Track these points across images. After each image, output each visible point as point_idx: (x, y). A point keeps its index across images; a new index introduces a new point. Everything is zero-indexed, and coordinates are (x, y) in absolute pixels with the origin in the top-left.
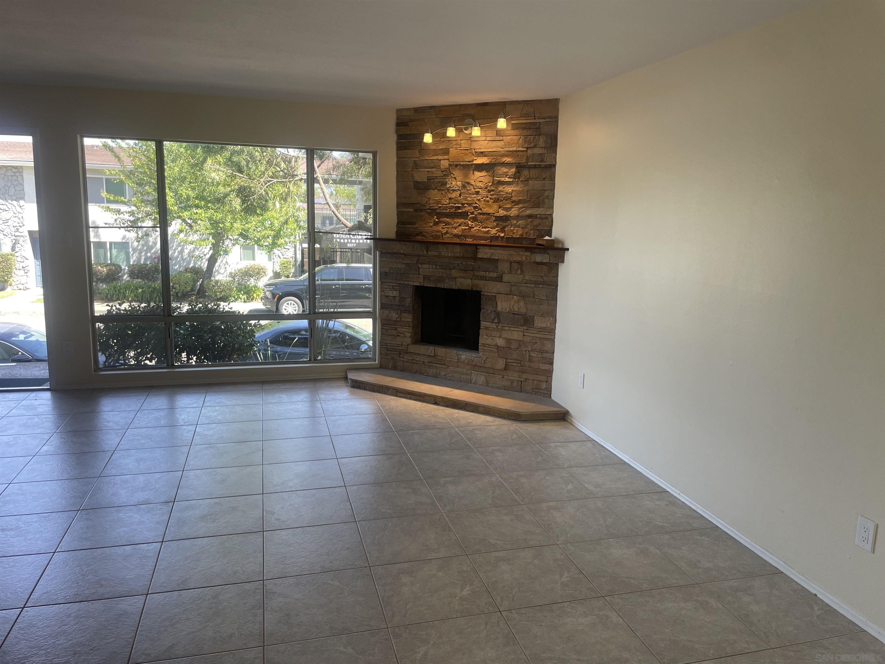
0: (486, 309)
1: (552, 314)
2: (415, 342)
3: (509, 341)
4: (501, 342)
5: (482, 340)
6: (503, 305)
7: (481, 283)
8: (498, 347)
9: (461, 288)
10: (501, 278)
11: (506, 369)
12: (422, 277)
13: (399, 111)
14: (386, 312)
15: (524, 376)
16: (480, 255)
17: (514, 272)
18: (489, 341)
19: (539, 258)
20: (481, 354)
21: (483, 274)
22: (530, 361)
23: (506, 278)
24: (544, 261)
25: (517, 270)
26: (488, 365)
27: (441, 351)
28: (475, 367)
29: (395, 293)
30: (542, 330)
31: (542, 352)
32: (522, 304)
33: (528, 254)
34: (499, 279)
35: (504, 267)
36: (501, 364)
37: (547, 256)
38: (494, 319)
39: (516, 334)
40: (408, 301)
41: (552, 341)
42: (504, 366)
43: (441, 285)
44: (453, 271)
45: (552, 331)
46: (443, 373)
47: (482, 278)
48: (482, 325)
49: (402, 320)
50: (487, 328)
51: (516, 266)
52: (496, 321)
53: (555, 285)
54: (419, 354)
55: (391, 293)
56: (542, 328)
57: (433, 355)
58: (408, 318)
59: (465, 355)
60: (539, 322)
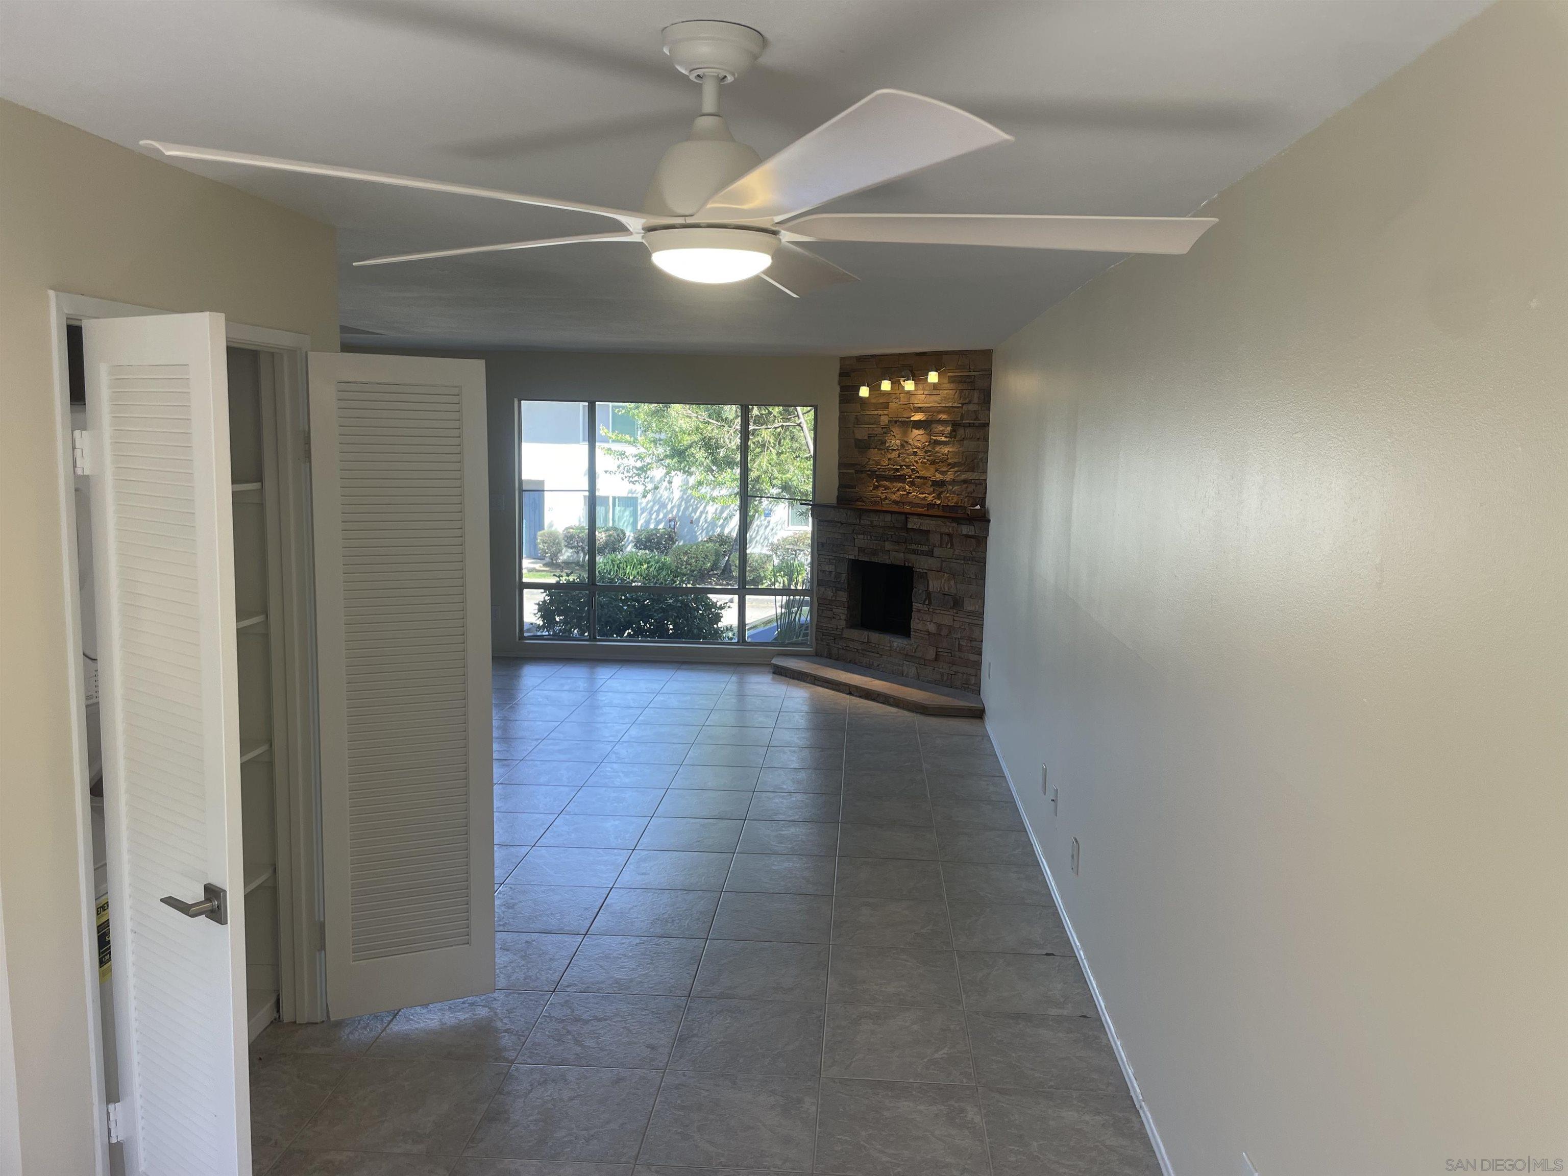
0: (919, 590)
1: (980, 596)
2: (851, 625)
3: (939, 626)
4: (932, 628)
5: (915, 624)
6: (934, 585)
7: (913, 557)
8: (929, 633)
9: (894, 563)
10: (933, 551)
11: (937, 659)
12: (857, 549)
13: (843, 359)
14: (822, 589)
15: (954, 668)
16: (910, 526)
17: (944, 546)
18: (920, 627)
19: (965, 530)
20: (913, 640)
21: (914, 547)
22: (960, 650)
23: (937, 552)
24: (970, 534)
25: (947, 544)
26: (919, 654)
27: (875, 637)
28: (908, 656)
29: (831, 568)
30: (971, 614)
31: (971, 640)
32: (952, 583)
33: (955, 525)
34: (930, 554)
35: (935, 539)
36: (931, 654)
37: (972, 527)
38: (925, 600)
39: (946, 619)
40: (844, 577)
41: (981, 626)
42: (934, 656)
43: (875, 559)
44: (886, 543)
45: (980, 615)
46: (875, 664)
47: (914, 552)
48: (914, 607)
49: (838, 599)
50: (919, 611)
51: (946, 538)
52: (927, 602)
53: (982, 563)
54: (853, 640)
55: (828, 568)
56: (972, 612)
57: (866, 641)
58: (843, 596)
59: (898, 642)
60: (969, 606)
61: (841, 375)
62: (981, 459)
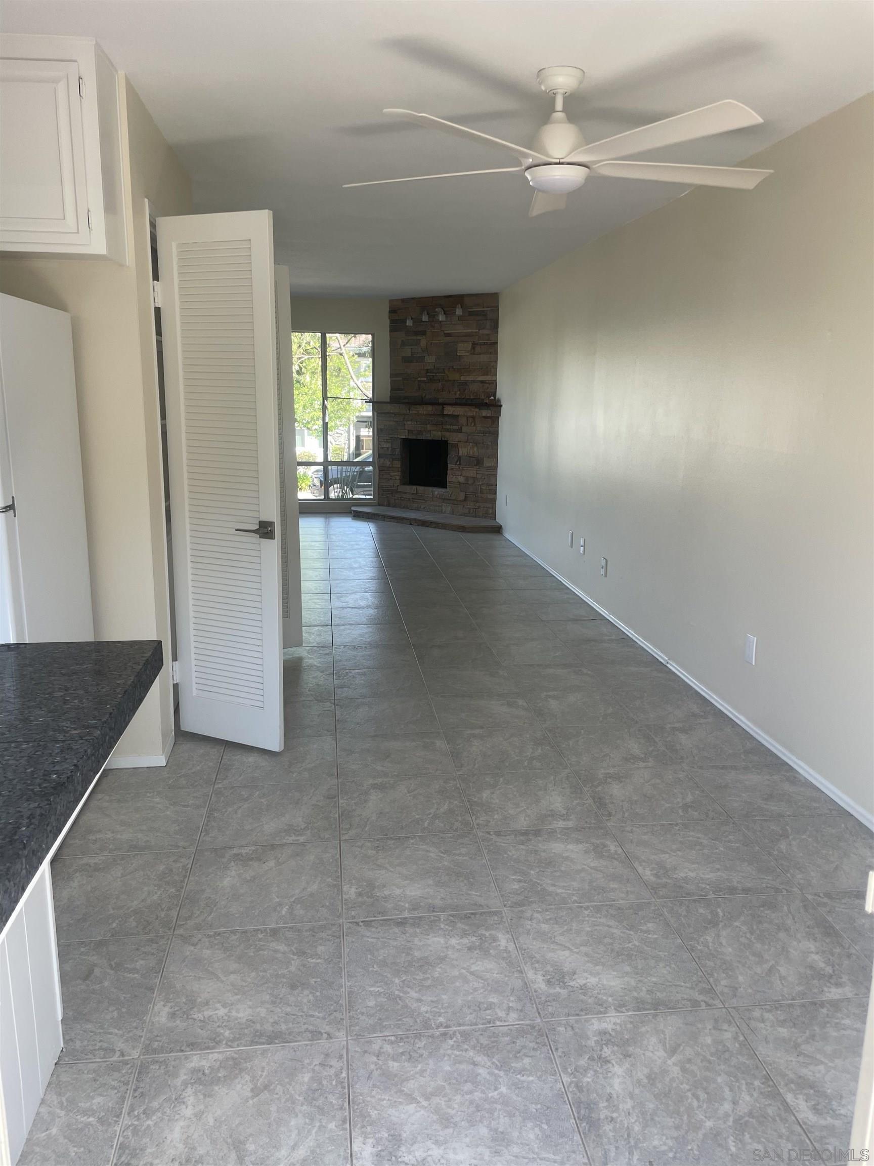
0: (452, 455)
1: (495, 456)
2: (403, 483)
3: (467, 478)
4: (462, 479)
5: (450, 478)
6: (463, 451)
7: (447, 434)
8: (460, 483)
9: (434, 439)
10: (461, 429)
11: (465, 500)
12: (406, 431)
13: (391, 301)
14: (382, 460)
15: (478, 504)
16: (445, 413)
17: (469, 425)
18: (454, 479)
19: (485, 413)
20: (448, 489)
21: (448, 427)
22: (482, 492)
23: (464, 429)
24: (488, 415)
25: (471, 424)
26: (454, 498)
27: (421, 489)
28: (445, 500)
29: (388, 445)
30: (489, 468)
31: (488, 485)
32: (475, 449)
33: (477, 410)
34: (460, 431)
35: (463, 421)
36: (462, 496)
37: (490, 411)
38: (457, 462)
39: (471, 473)
40: (398, 451)
41: (496, 476)
42: (464, 498)
43: (420, 437)
44: (428, 426)
45: (495, 468)
46: (422, 507)
47: (448, 430)
48: (449, 467)
49: (394, 466)
50: (452, 469)
51: (470, 420)
52: (458, 463)
53: (496, 434)
54: (406, 493)
55: (385, 446)
56: (488, 467)
57: (415, 492)
58: (398, 464)
59: (437, 491)
60: (487, 463)
61: (390, 312)
62: (493, 366)
